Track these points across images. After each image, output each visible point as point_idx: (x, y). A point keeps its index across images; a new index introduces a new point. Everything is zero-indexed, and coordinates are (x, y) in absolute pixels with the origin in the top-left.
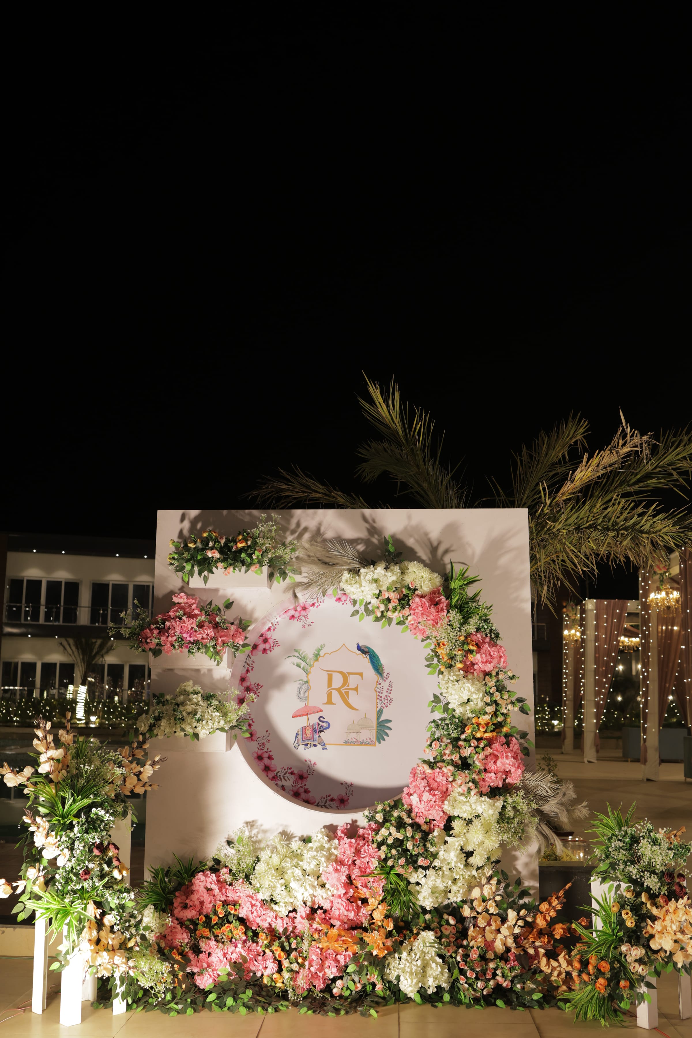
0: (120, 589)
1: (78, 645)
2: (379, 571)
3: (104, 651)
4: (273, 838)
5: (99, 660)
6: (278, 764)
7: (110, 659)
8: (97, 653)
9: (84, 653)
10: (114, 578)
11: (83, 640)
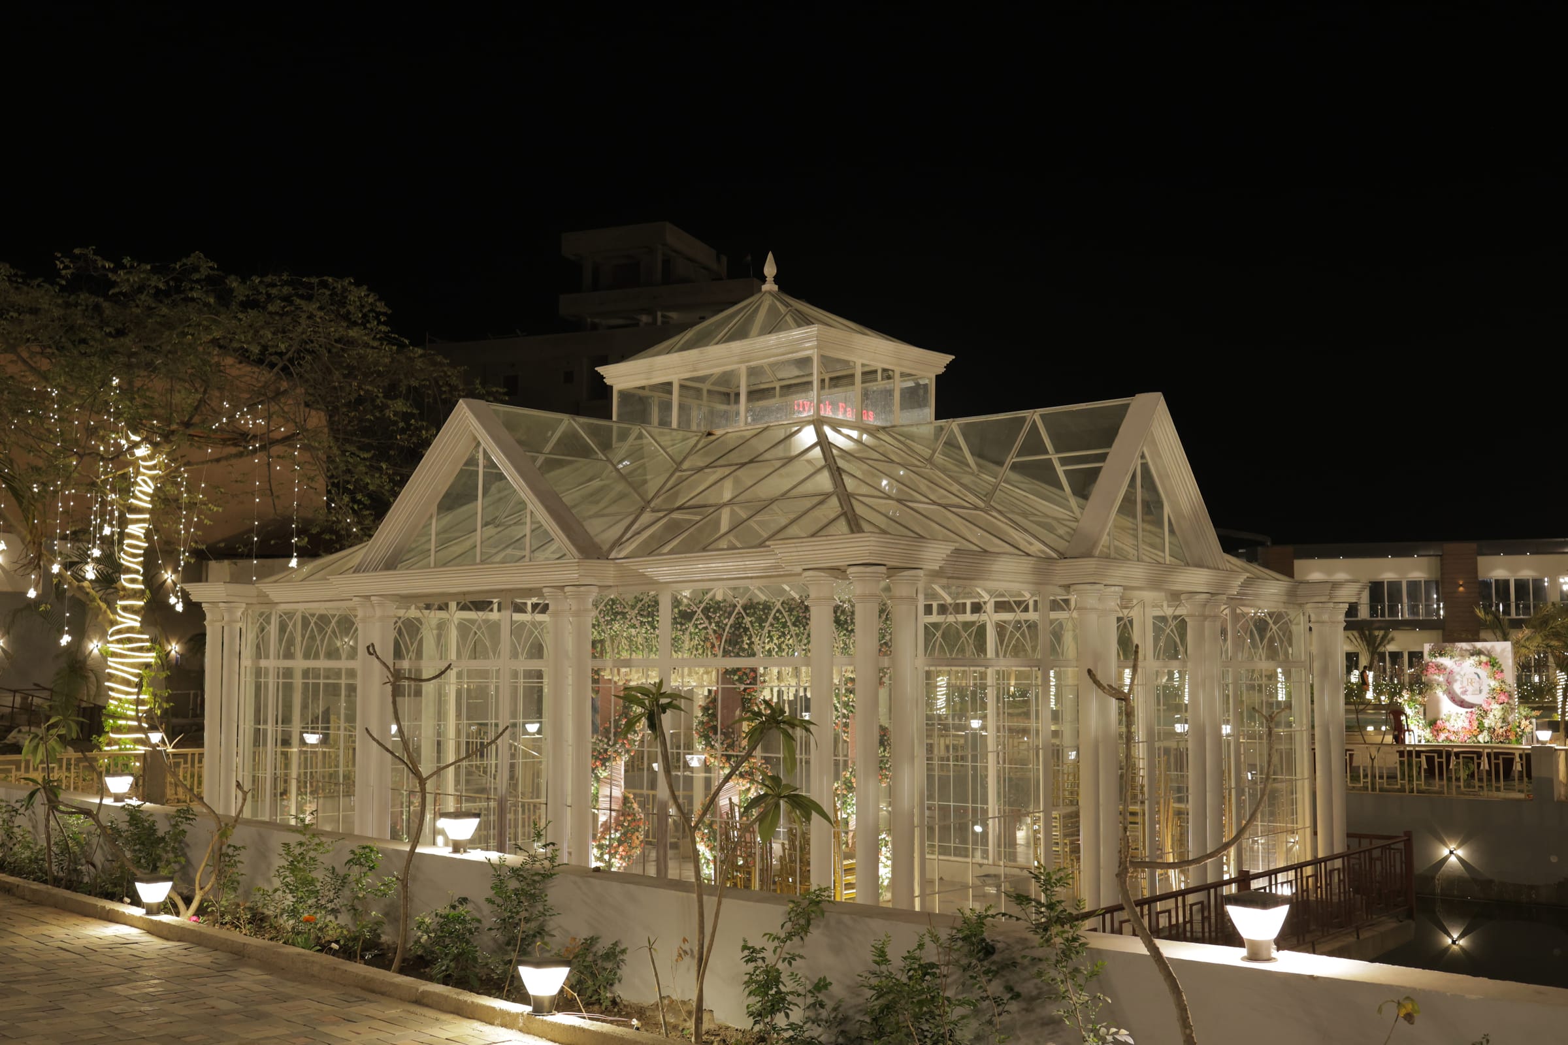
0: (1395, 586)
1: (1363, 636)
2: (1474, 657)
3: (1386, 642)
4: (1454, 714)
5: (1381, 649)
6: (1456, 699)
7: (1391, 648)
8: (1380, 644)
9: (1368, 645)
10: (1388, 576)
11: (1367, 632)
